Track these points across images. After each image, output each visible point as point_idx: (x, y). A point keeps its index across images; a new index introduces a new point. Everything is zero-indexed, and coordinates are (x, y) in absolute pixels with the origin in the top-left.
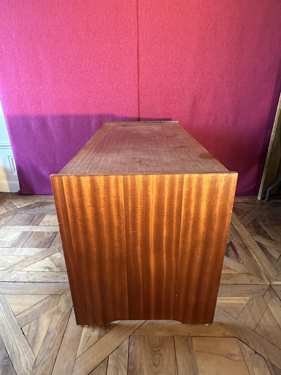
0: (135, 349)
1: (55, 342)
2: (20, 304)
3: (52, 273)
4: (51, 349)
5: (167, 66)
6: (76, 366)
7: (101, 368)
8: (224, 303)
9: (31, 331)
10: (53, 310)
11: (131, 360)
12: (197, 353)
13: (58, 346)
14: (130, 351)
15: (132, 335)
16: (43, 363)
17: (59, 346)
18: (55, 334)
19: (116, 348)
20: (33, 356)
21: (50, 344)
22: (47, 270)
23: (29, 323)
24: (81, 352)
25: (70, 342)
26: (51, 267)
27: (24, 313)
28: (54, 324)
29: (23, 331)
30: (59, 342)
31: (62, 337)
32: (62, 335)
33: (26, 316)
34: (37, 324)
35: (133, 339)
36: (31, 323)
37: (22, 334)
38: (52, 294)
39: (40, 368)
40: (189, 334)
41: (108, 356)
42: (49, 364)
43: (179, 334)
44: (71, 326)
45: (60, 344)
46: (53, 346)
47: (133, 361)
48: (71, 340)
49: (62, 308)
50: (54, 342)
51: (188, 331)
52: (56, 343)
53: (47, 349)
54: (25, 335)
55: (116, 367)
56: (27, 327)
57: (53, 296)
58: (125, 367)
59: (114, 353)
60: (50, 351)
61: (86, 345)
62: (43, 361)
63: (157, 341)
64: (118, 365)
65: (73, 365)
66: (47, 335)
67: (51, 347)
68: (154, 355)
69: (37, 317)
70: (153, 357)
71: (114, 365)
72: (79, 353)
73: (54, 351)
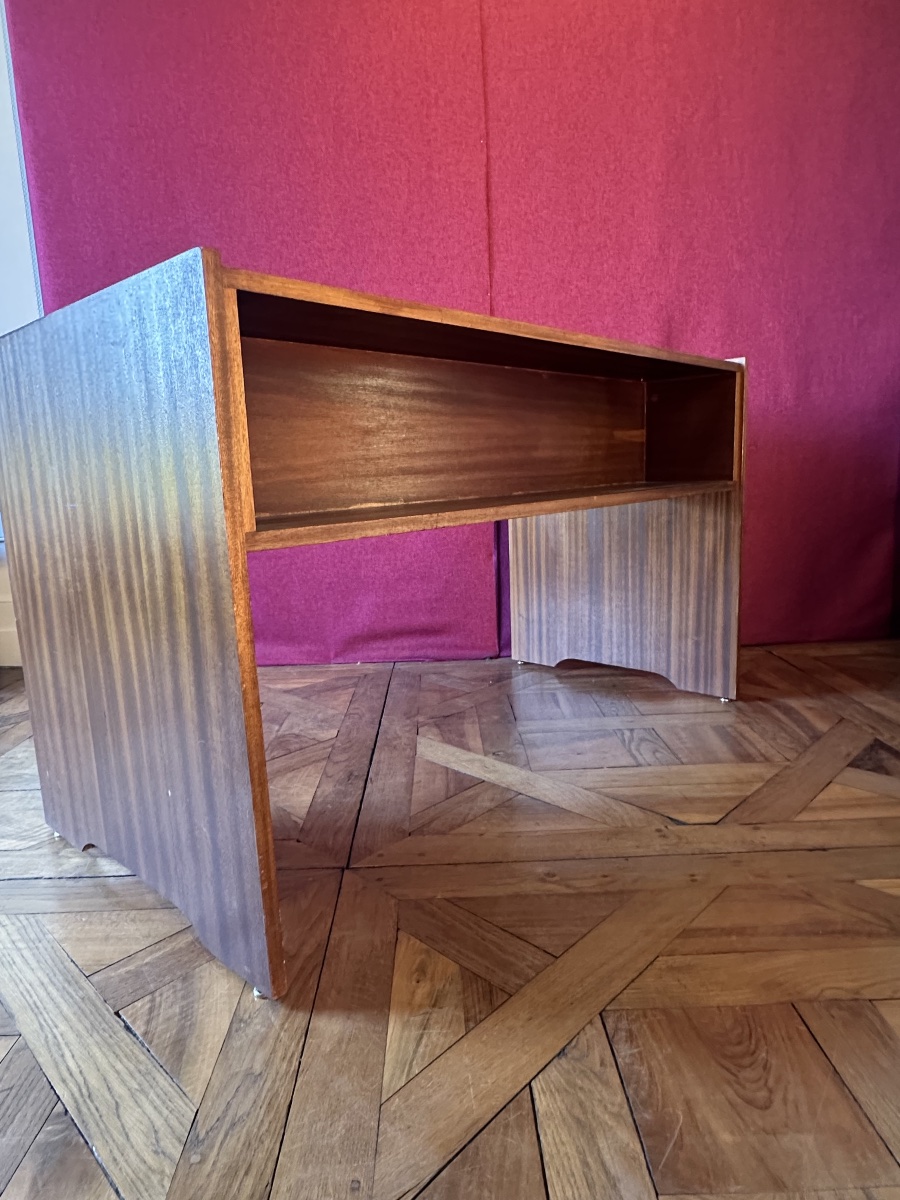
0: (640, 1053)
1: (274, 1051)
2: (107, 938)
4: (260, 1074)
5: (576, 227)
6: (388, 1128)
7: (506, 1126)
9: (161, 1019)
11: (636, 1092)
13: (290, 1062)
14: (619, 1060)
15: (608, 1008)
16: (233, 1125)
17: (295, 1063)
18: (271, 1026)
19: (559, 1054)
20: (181, 1103)
21: (253, 1059)
23: (152, 993)
24: (400, 1078)
25: (344, 1046)
27: (125, 966)
29: (127, 1022)
30: (294, 1048)
31: (300, 1032)
32: (304, 1025)
33: (135, 973)
34: (184, 998)
35: (619, 1019)
36: (157, 994)
37: (123, 1033)
39: (218, 1144)
40: (857, 993)
41: (530, 1083)
42: (259, 1129)
43: (812, 992)
45: (297, 1055)
46: (267, 1063)
47: (650, 1095)
48: (346, 1040)
50: (268, 1049)
51: (849, 985)
52: (279, 1054)
53: (240, 1077)
54: (135, 1035)
55: (578, 1121)
56: (142, 1006)
58: (617, 1116)
59: (553, 1072)
60: (255, 1082)
61: (415, 1052)
62: (228, 1119)
63: (729, 1024)
64: (585, 1113)
65: (374, 1124)
66: (235, 1026)
67: (258, 1068)
68: (733, 1069)
69: (183, 972)
70: (734, 1078)
71: (564, 1112)
72: (391, 1081)
73: (274, 1082)
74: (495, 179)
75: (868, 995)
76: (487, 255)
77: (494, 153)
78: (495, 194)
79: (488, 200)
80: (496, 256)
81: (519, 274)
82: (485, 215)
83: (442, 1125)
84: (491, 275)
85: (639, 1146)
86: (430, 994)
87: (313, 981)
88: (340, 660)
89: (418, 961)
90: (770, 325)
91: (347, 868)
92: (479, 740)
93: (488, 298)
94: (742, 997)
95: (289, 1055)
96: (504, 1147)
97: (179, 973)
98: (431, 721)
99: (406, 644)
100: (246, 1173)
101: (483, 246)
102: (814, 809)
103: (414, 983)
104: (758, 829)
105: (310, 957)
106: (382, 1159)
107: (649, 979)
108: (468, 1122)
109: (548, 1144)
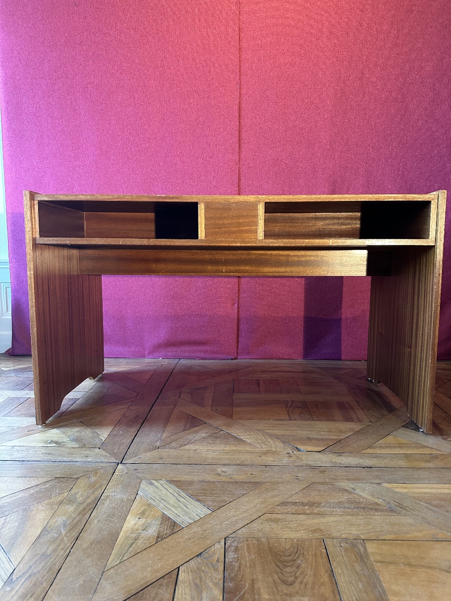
0: (238, 557)
1: (59, 545)
3: (63, 449)
4: (49, 555)
6: (104, 583)
7: (161, 585)
8: (426, 493)
9: (7, 528)
10: (60, 498)
11: (229, 574)
12: (378, 564)
13: (66, 551)
14: (226, 560)
15: (230, 536)
16: (30, 576)
17: (68, 551)
18: (61, 534)
19: (198, 555)
20: (8, 565)
21: (48, 548)
22: (54, 445)
24: (116, 561)
25: (94, 545)
26: (61, 441)
28: (60, 520)
30: (69, 545)
31: (75, 537)
32: (77, 535)
34: (22, 518)
35: (234, 542)
36: (8, 516)
38: (58, 476)
39: (21, 584)
40: (358, 536)
41: (179, 568)
42: (42, 578)
44: (96, 521)
45: (70, 548)
46: (54, 551)
47: (236, 575)
48: (95, 542)
49: (78, 496)
50: (56, 544)
51: (356, 533)
52: (61, 547)
53: (39, 555)
55: (196, 585)
57: (62, 480)
58: (216, 584)
59: (192, 563)
60: (46, 558)
61: (128, 550)
62: (29, 573)
63: (288, 547)
64: (201, 581)
65: (97, 580)
66: (43, 533)
67: (49, 552)
68: (281, 566)
69: (24, 507)
70: (280, 570)
71: (191, 581)
72: (112, 562)
73: (55, 559)
74: (243, 105)
75: (363, 537)
76: (238, 145)
77: (243, 92)
78: (243, 113)
79: (240, 116)
80: (242, 145)
81: (254, 155)
82: (238, 123)
83: (130, 583)
84: (240, 156)
85: (222, 597)
86: (143, 524)
87: (88, 515)
88: (151, 356)
89: (143, 509)
91: (121, 463)
92: (211, 401)
93: (237, 167)
94: (301, 534)
95: (66, 547)
96: (157, 594)
97: (22, 508)
98: (189, 391)
99: (187, 349)
100: (31, 597)
101: (236, 140)
102: (373, 448)
103: (137, 519)
104: (341, 455)
105: (90, 504)
106: (97, 595)
107: (255, 525)
108: (144, 582)
109: (178, 594)
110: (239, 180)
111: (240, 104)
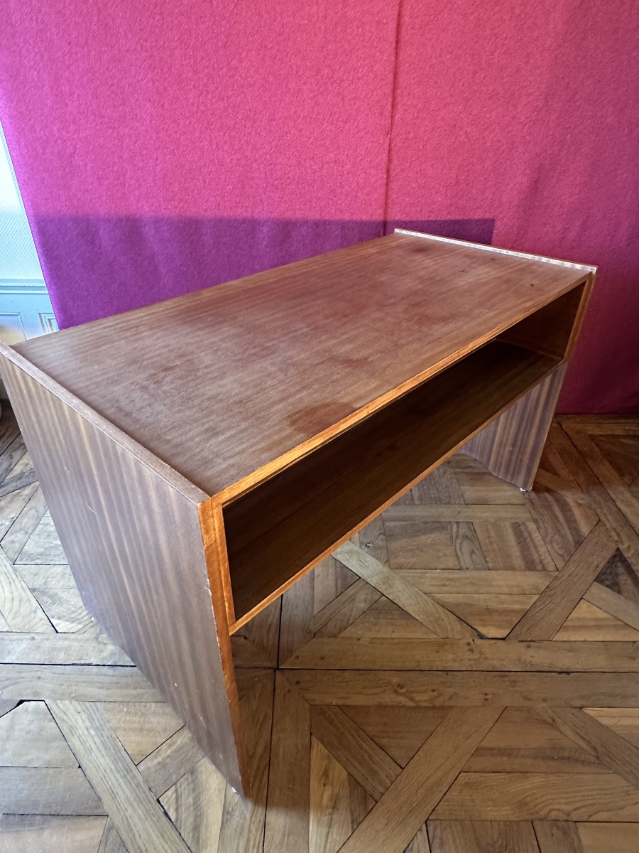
1: (248, 840)
2: (141, 730)
9: (183, 809)
13: (258, 849)
15: (430, 817)
17: (261, 850)
18: (245, 818)
21: (238, 846)
23: (175, 784)
25: (286, 838)
27: (156, 757)
29: (165, 808)
30: (259, 837)
31: (261, 823)
32: (263, 819)
33: (163, 765)
34: (194, 790)
35: (436, 828)
36: (178, 785)
37: (164, 818)
43: (543, 813)
44: (277, 791)
45: (261, 845)
46: (246, 850)
48: (287, 834)
50: (245, 838)
51: (564, 808)
52: (252, 843)
54: (170, 820)
56: (172, 795)
61: (325, 847)
63: (495, 837)
66: (225, 818)
69: (191, 766)
74: (406, 19)
75: (574, 817)
76: (390, 99)
78: (405, 36)
79: (397, 42)
80: (399, 99)
81: (417, 118)
84: (392, 117)
86: (331, 797)
87: (265, 779)
89: (323, 766)
90: (626, 175)
91: (278, 668)
94: (504, 813)
95: (257, 843)
97: (188, 767)
101: (388, 89)
102: (566, 629)
103: (322, 786)
104: (529, 647)
105: (262, 756)
107: (454, 794)
110: (390, 161)
111: (400, 15)
